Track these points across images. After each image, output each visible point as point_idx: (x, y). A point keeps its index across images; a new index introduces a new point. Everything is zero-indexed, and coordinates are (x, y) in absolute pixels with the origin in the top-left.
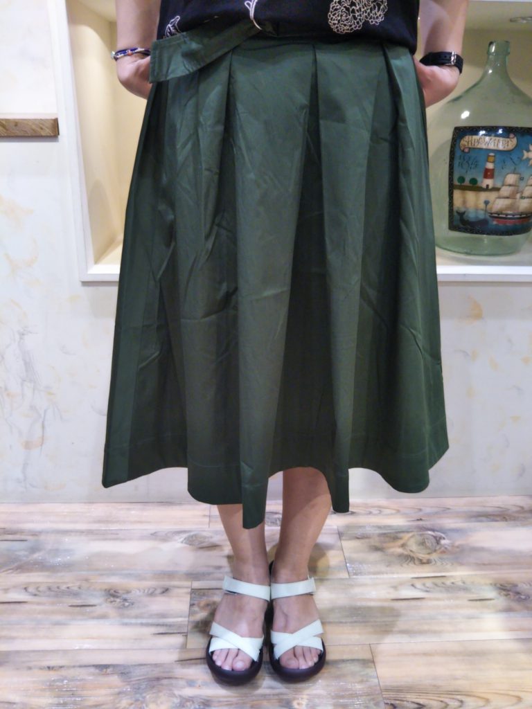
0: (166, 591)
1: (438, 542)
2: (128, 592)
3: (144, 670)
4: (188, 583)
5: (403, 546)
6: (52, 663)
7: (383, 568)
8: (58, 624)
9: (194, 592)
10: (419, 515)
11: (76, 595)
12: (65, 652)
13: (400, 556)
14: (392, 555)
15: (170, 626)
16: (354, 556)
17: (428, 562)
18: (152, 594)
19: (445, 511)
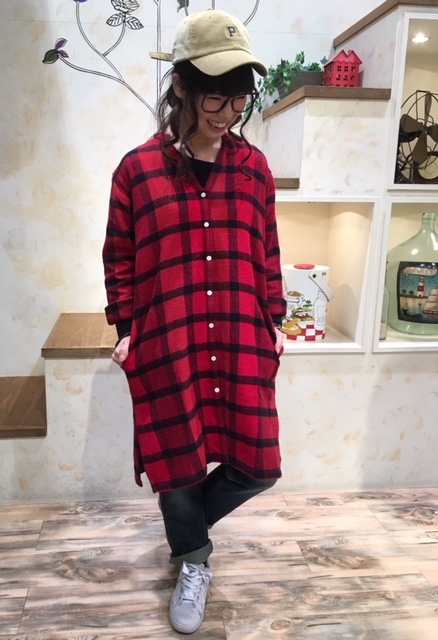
0: (282, 543)
1: (433, 512)
2: (260, 544)
3: (293, 583)
4: (293, 538)
5: (412, 515)
6: (238, 582)
7: (405, 527)
8: (227, 563)
9: (299, 542)
10: (414, 498)
11: (229, 547)
12: (242, 577)
13: (413, 520)
14: (408, 520)
15: (296, 561)
16: (385, 521)
17: (432, 523)
18: (275, 545)
19: (430, 495)
